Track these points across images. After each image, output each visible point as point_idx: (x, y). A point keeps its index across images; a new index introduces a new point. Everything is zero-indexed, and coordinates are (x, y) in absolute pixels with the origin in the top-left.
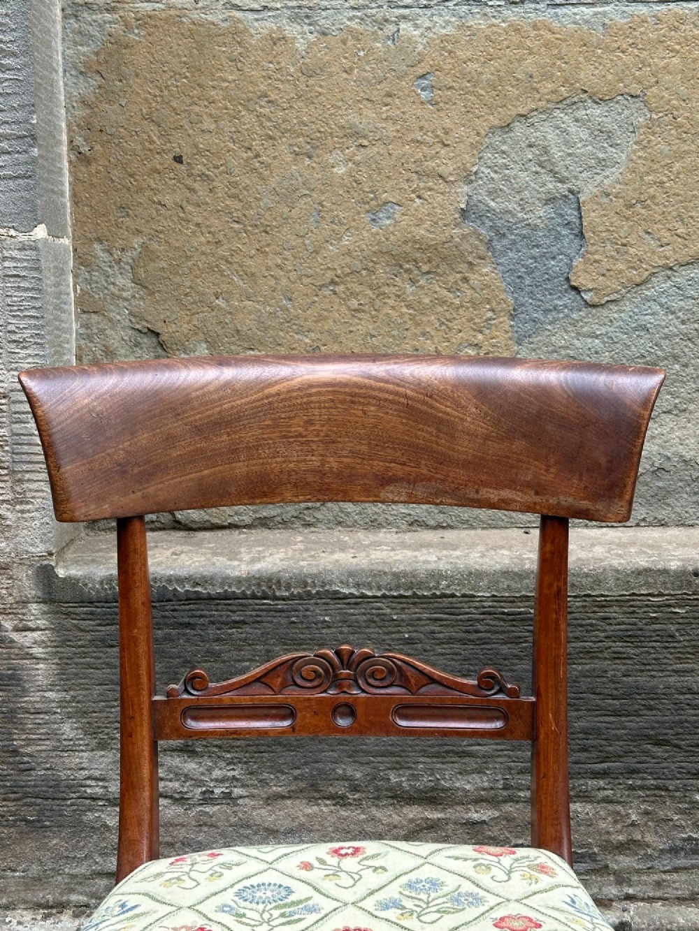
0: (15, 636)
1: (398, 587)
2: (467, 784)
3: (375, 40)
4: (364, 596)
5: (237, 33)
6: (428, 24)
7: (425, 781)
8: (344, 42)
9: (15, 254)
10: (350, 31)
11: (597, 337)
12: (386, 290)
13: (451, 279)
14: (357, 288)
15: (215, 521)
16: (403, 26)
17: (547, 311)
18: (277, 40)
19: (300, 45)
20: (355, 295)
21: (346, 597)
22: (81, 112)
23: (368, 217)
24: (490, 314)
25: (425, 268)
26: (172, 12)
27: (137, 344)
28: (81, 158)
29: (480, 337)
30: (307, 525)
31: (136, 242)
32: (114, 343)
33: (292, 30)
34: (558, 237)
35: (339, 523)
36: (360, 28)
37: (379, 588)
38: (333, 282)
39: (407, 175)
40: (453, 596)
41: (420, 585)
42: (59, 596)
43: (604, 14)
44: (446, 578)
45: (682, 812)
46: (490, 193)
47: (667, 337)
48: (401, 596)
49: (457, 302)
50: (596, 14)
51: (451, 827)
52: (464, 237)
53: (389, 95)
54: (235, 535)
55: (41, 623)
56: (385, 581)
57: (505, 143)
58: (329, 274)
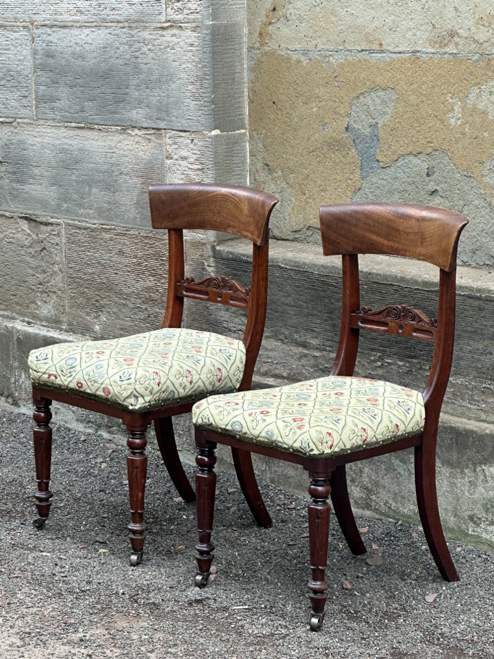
0: (207, 268)
1: (295, 267)
2: (314, 342)
3: (324, 63)
4: (286, 268)
5: (289, 59)
6: (337, 58)
7: (303, 339)
8: (315, 63)
9: (208, 139)
10: (317, 59)
11: (384, 180)
12: (326, 155)
13: (344, 153)
14: (319, 154)
15: (283, 237)
16: (331, 58)
17: (371, 168)
18: (299, 62)
19: (304, 64)
20: (319, 156)
21: (282, 268)
22: (251, 85)
23: (322, 128)
24: (354, 168)
25: (337, 148)
26: (273, 51)
27: (264, 169)
28: (251, 102)
29: (352, 176)
30: (308, 242)
31: (264, 131)
32: (258, 167)
33: (302, 58)
34: (373, 140)
35: (316, 243)
36: (319, 58)
37: (290, 266)
38: (313, 151)
39: (332, 113)
40: (308, 272)
41: (300, 267)
42: (217, 256)
43: (384, 57)
44: (307, 265)
45: (368, 363)
46: (354, 121)
47: (403, 183)
48: (295, 270)
49: (345, 162)
50: (382, 57)
51: (310, 357)
52: (346, 138)
53: (327, 83)
54: (288, 243)
55: (213, 265)
56: (292, 263)
57: (358, 103)
58: (312, 148)
